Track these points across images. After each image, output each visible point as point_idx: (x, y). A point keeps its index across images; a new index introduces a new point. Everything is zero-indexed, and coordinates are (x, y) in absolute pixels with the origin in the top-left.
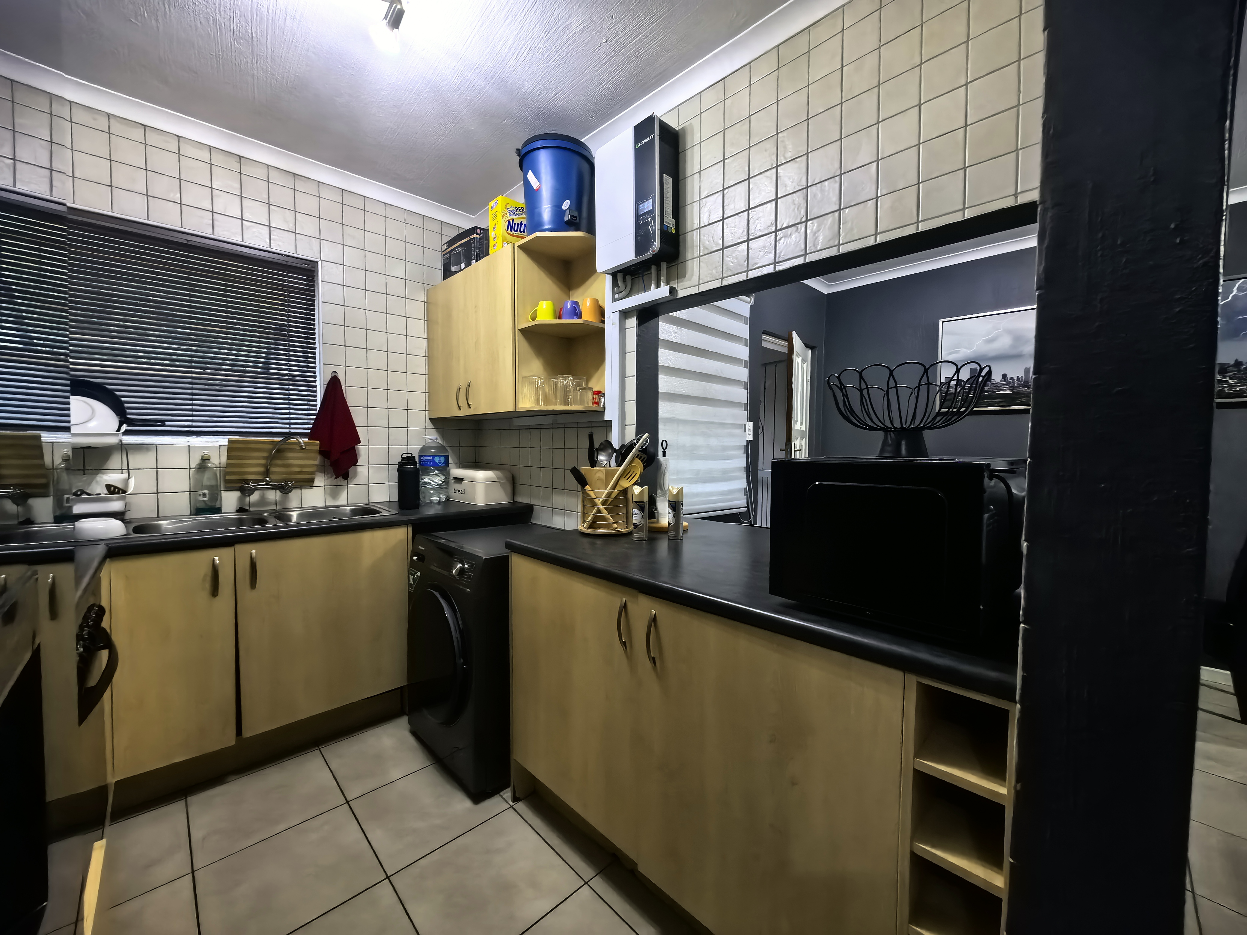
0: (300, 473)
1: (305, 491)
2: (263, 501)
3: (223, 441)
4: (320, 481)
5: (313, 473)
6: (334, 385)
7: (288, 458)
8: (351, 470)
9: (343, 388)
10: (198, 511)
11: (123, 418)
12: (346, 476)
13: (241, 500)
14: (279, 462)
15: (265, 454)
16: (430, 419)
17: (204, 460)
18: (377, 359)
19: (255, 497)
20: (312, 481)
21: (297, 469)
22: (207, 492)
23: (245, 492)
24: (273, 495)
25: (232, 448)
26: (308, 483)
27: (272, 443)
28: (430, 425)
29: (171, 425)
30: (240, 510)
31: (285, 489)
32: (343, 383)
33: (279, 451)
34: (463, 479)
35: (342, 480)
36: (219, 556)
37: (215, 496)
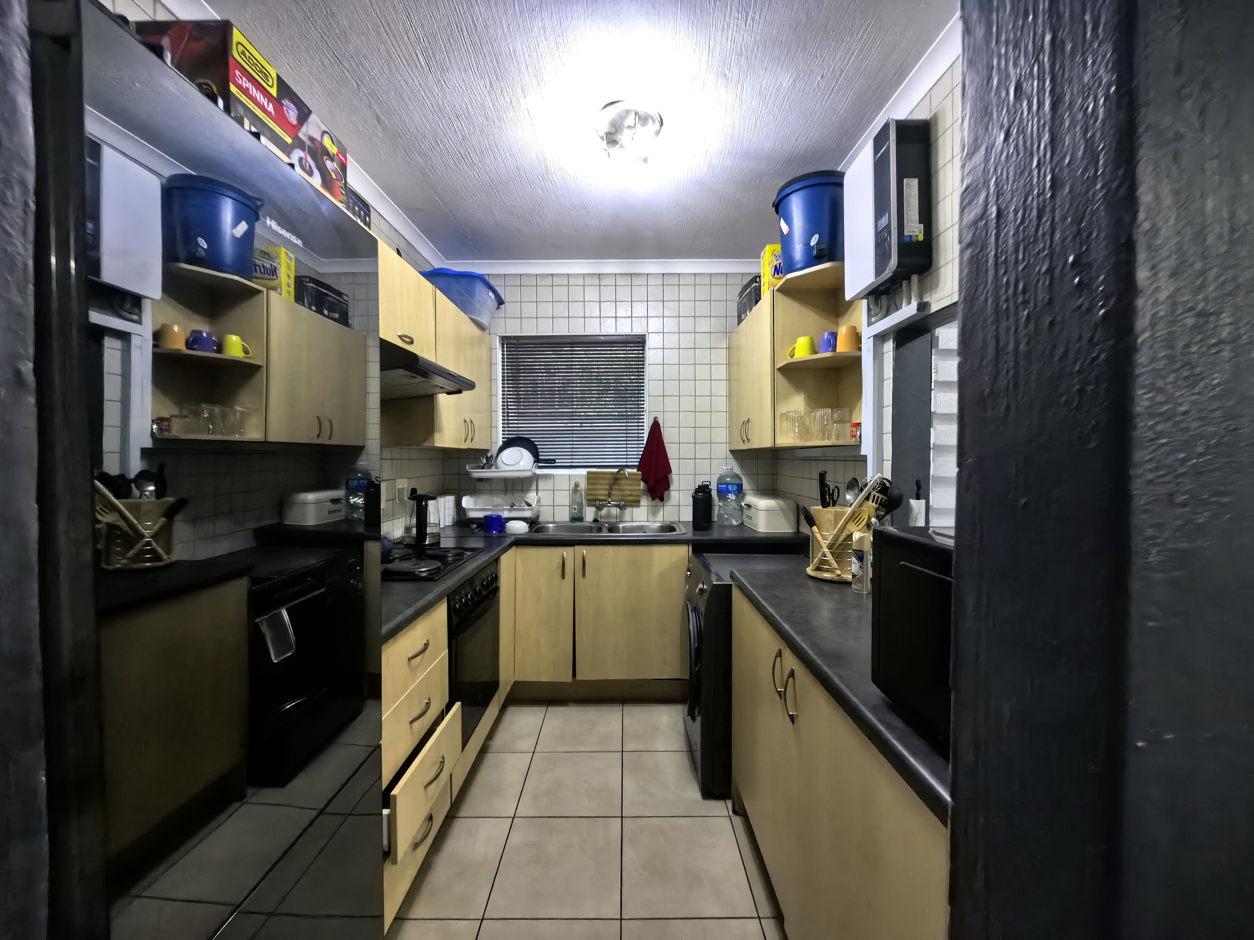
0: (630, 495)
1: (635, 510)
2: (608, 515)
3: (584, 471)
4: (645, 501)
5: (639, 496)
6: (656, 428)
7: (620, 485)
8: (666, 493)
9: (662, 429)
10: (573, 519)
11: (537, 459)
12: (662, 499)
13: (596, 513)
14: (617, 487)
15: (608, 482)
16: (731, 451)
17: (577, 485)
18: (687, 403)
19: (604, 511)
20: (639, 502)
21: (629, 493)
22: (576, 507)
23: (599, 508)
24: (615, 511)
25: (590, 476)
26: (636, 503)
27: (612, 473)
28: (730, 455)
29: (559, 463)
30: (595, 521)
31: (622, 508)
32: (661, 425)
33: (616, 479)
34: (751, 506)
35: (660, 502)
36: (567, 552)
37: (581, 510)
